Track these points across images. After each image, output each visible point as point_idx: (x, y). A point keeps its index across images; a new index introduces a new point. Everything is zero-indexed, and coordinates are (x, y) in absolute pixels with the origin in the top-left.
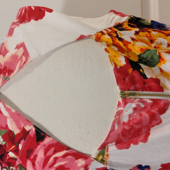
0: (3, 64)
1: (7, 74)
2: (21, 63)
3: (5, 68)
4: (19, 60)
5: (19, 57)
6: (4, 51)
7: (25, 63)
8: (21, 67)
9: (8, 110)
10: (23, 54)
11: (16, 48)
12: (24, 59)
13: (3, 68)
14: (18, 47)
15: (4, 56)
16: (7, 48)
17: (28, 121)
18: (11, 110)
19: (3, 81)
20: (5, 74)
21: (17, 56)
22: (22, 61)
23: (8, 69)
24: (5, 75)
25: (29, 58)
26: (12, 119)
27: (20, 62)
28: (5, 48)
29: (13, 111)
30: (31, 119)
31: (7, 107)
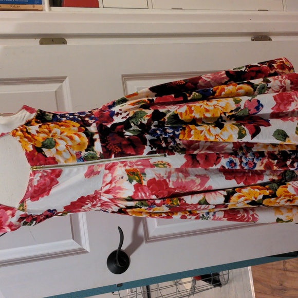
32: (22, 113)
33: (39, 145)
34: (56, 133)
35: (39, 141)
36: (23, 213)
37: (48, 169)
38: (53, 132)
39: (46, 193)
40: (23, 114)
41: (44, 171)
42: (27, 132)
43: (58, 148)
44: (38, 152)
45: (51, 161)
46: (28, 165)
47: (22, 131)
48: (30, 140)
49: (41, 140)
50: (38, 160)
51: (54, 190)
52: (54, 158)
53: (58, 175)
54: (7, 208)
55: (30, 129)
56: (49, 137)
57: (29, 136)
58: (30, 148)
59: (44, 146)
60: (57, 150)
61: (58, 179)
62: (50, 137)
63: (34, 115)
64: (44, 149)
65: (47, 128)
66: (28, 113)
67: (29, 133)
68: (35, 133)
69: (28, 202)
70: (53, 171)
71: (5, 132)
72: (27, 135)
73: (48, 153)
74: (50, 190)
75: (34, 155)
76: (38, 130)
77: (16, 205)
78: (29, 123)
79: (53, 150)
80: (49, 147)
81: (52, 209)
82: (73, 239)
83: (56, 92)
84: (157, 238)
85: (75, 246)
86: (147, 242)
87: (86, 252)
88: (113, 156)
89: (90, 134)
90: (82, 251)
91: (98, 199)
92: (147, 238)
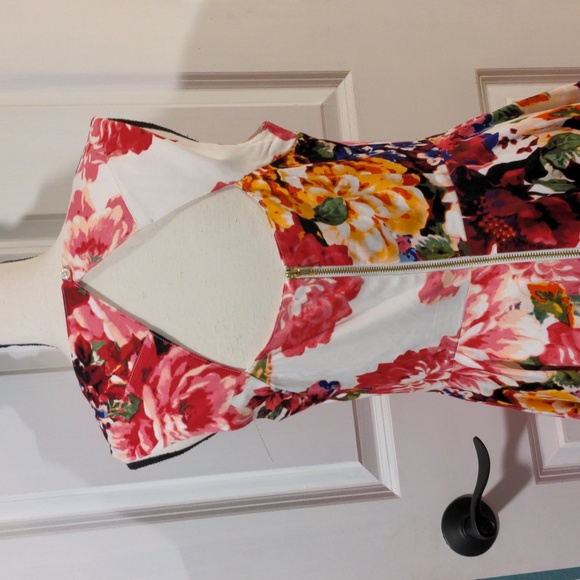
32: (262, 139)
33: (309, 215)
34: (349, 187)
35: (309, 206)
36: (262, 385)
37: (329, 275)
38: (340, 183)
39: (322, 337)
40: (267, 141)
41: (320, 281)
42: (278, 180)
43: (355, 223)
44: (307, 232)
45: (337, 255)
46: (280, 265)
47: (266, 178)
48: (286, 202)
49: (314, 204)
50: (305, 252)
51: (341, 331)
52: (343, 249)
53: (353, 293)
54: (224, 371)
55: (285, 175)
56: (332, 195)
57: (285, 191)
58: (288, 221)
59: (320, 216)
60: (353, 229)
61: (352, 304)
62: (335, 196)
63: (291, 144)
64: (321, 226)
65: (326, 174)
66: (277, 140)
67: (284, 185)
68: (297, 184)
69: (278, 357)
70: (341, 281)
71: (226, 180)
72: (279, 188)
73: (332, 235)
74: (331, 330)
75: (296, 239)
76: (306, 176)
77: (248, 364)
78: (280, 162)
79: (344, 228)
80: (333, 219)
81: (329, 381)
82: (361, 461)
83: (322, 107)
84: (563, 472)
85: (365, 478)
86: (539, 480)
87: (391, 495)
88: (495, 248)
89: (434, 191)
90: (380, 493)
91: (446, 361)
92: (539, 472)
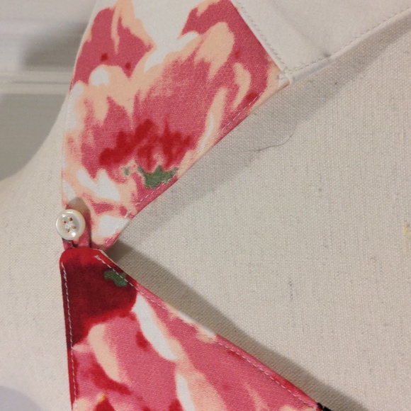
0: (130, 109)
1: (159, 159)
2: (231, 98)
3: (145, 127)
4: (218, 83)
5: (213, 73)
6: (120, 44)
7: (251, 97)
8: (231, 122)
9: (178, 330)
10: (236, 55)
11: (187, 29)
12: (243, 79)
13: (132, 127)
14: (197, 23)
15: (128, 68)
16: (135, 31)
17: (289, 384)
18: (193, 330)
19: (142, 190)
20: (146, 155)
21: (204, 66)
22: (234, 90)
23: (160, 132)
24: (150, 163)
25: (271, 74)
26: (199, 376)
27: (221, 95)
28: (124, 32)
29: (207, 334)
30: (298, 370)
31: (171, 318)
